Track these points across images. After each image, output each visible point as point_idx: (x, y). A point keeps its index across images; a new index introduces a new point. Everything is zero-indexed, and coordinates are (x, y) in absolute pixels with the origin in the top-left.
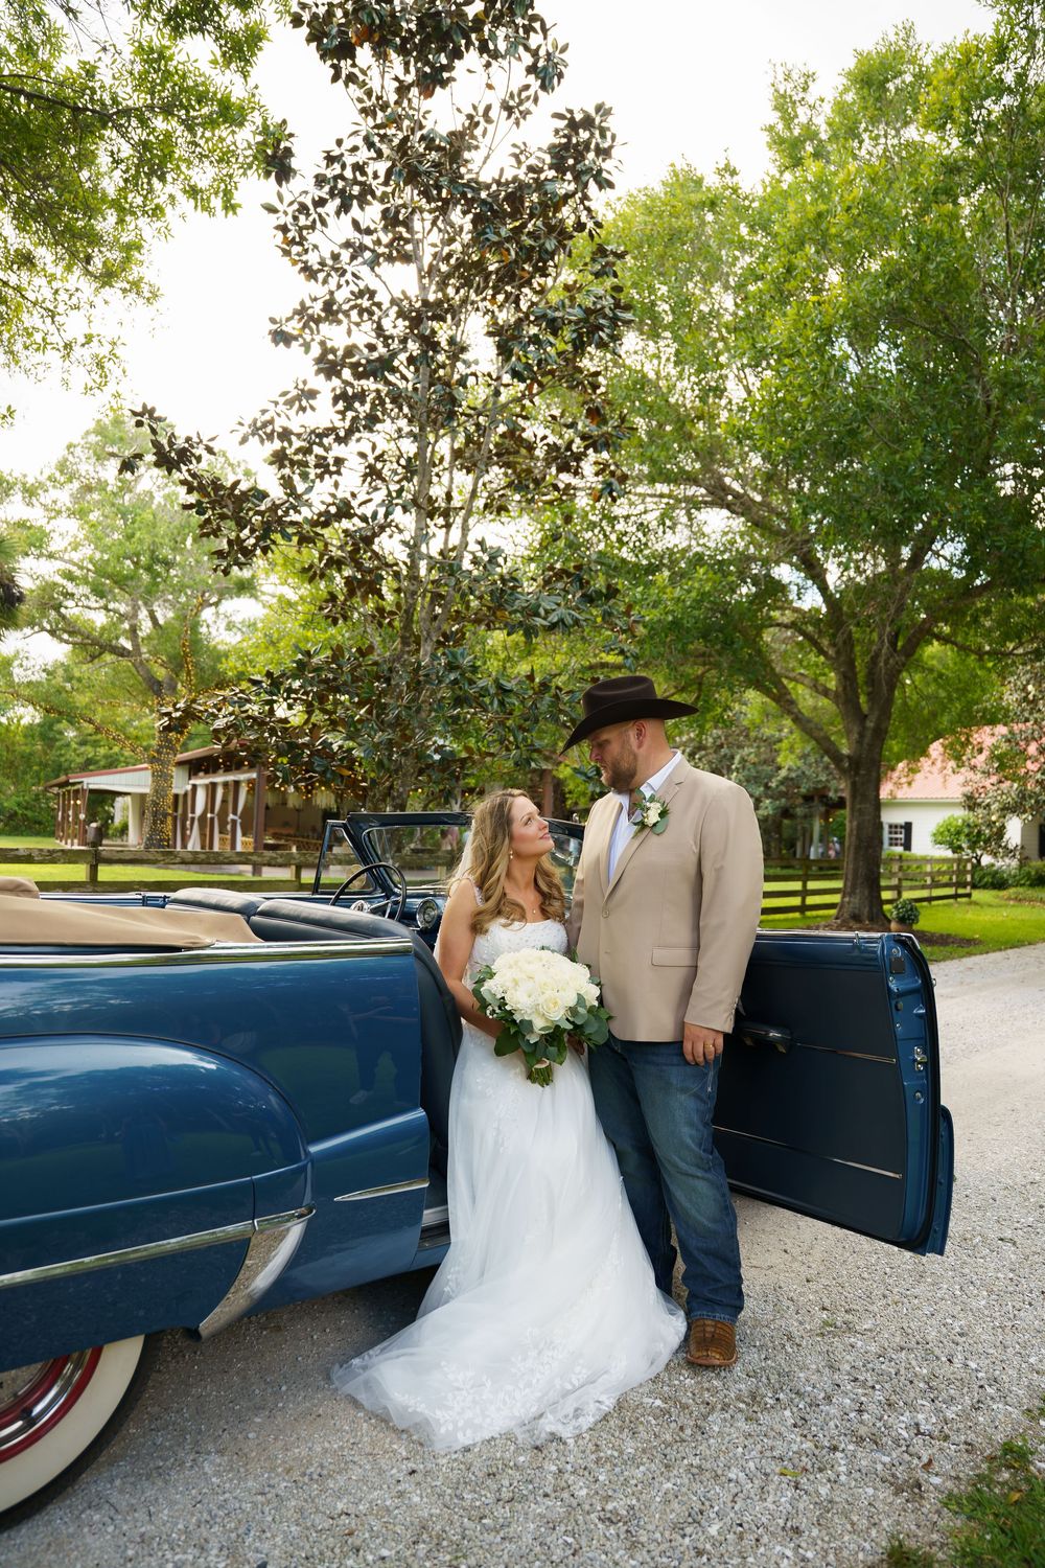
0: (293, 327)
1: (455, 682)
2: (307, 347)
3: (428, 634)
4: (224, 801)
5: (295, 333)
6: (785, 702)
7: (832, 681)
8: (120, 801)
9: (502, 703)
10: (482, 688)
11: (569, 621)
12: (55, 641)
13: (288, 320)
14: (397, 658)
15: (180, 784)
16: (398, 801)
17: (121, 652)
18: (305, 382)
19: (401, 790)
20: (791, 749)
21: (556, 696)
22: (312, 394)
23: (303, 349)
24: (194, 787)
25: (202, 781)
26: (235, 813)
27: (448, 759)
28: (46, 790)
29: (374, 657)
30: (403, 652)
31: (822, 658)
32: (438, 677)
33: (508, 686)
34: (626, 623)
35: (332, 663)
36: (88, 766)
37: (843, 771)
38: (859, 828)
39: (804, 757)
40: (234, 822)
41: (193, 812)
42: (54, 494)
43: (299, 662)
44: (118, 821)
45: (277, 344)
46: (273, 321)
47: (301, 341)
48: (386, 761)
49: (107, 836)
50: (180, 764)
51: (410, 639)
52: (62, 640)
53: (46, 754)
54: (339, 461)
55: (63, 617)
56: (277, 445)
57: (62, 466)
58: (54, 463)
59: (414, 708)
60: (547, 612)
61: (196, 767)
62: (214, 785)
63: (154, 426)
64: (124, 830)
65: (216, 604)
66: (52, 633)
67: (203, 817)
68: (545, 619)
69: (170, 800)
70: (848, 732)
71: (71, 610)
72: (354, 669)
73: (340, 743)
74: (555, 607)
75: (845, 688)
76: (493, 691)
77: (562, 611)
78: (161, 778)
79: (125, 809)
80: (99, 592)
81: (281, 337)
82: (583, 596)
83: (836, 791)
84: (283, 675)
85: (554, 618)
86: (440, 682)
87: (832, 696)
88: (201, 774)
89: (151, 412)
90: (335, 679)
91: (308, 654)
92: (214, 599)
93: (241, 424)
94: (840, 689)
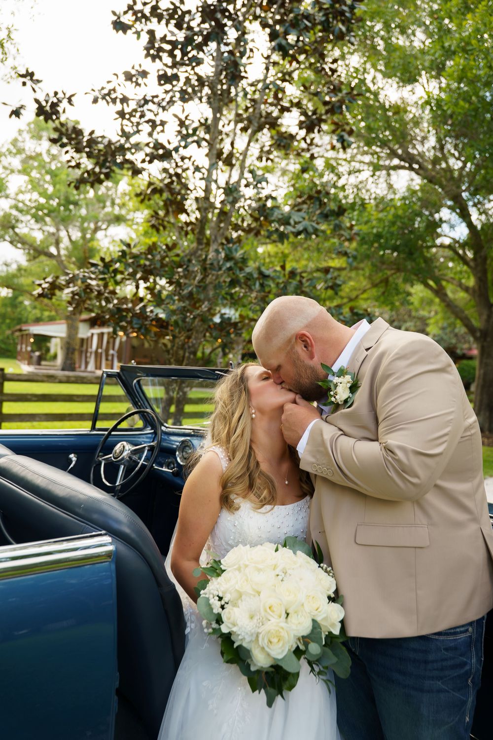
0: (128, 19)
1: (230, 269)
2: (138, 33)
3: (216, 237)
4: (108, 342)
5: (130, 23)
6: (440, 292)
7: (471, 282)
8: (53, 341)
9: (262, 285)
10: (248, 274)
11: (310, 230)
12: (14, 248)
13: (125, 13)
14: (194, 253)
15: (84, 331)
16: (192, 349)
17: (51, 256)
18: (140, 66)
19: (194, 342)
20: (437, 322)
21: (300, 282)
22: (144, 74)
23: (136, 35)
24: (93, 334)
25: (96, 331)
26: (113, 349)
27: (226, 322)
28: (13, 333)
29: (177, 251)
30: (197, 249)
31: (465, 268)
32: (218, 265)
33: (267, 272)
34: (350, 234)
35: (149, 254)
36: (38, 321)
37: (476, 339)
38: (485, 374)
39: (443, 329)
40: (113, 355)
41: (91, 347)
42: (10, 159)
43: (123, 252)
44: (52, 351)
45: (117, 31)
46: (114, 13)
47: (134, 30)
48: (180, 323)
49: (45, 360)
50: (85, 321)
51: (202, 241)
52: (17, 247)
53: (14, 313)
54: (163, 123)
55: (17, 234)
56: (119, 107)
57: (15, 142)
58: (10, 140)
59: (202, 287)
60: (296, 223)
61: (93, 323)
62: (102, 334)
63: (34, 86)
64: (55, 357)
65: (105, 229)
66: (11, 242)
67: (96, 352)
68: (294, 227)
69: (78, 342)
70: (480, 315)
71: (22, 230)
72: (163, 258)
73: (152, 308)
74: (301, 220)
75: (480, 287)
76: (256, 275)
77: (306, 223)
78: (72, 330)
79: (56, 345)
80: (38, 219)
81: (120, 26)
82: (321, 213)
83: (462, 349)
84: (112, 261)
85: (300, 227)
86: (220, 269)
87: (471, 291)
88: (96, 327)
89: (32, 75)
90: (150, 266)
91: (128, 246)
92: (104, 226)
93: (93, 90)
94: (477, 288)
